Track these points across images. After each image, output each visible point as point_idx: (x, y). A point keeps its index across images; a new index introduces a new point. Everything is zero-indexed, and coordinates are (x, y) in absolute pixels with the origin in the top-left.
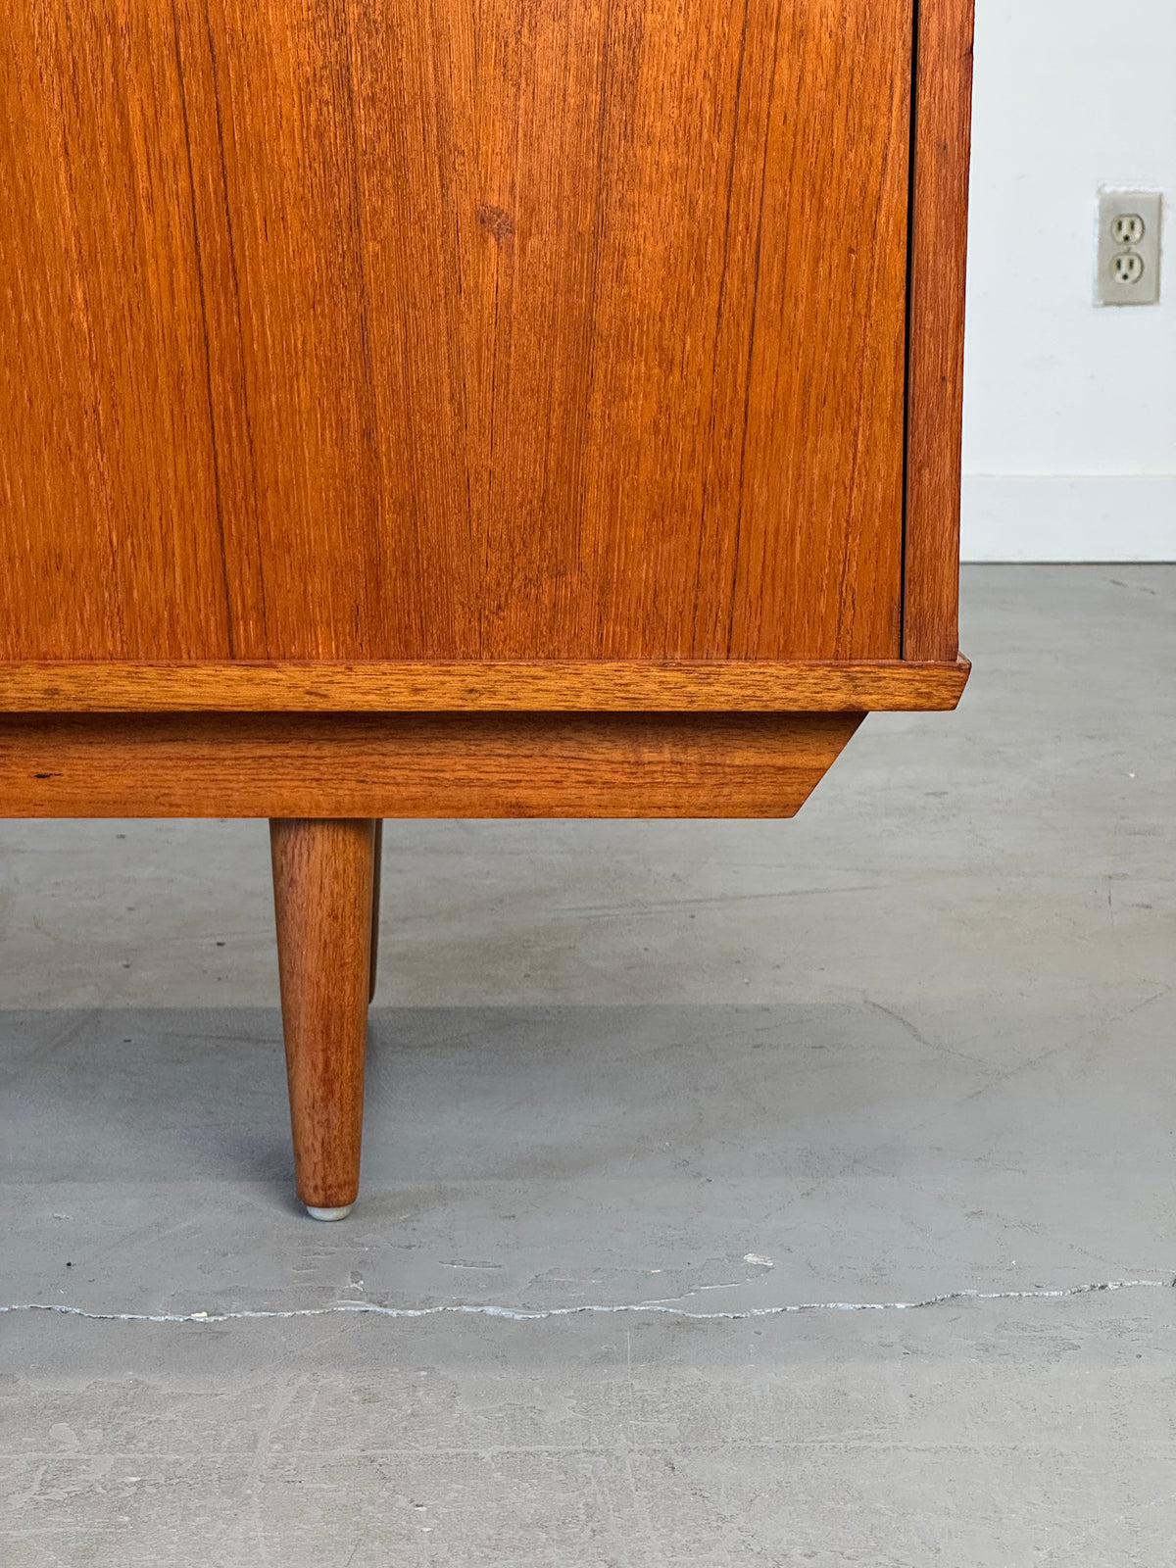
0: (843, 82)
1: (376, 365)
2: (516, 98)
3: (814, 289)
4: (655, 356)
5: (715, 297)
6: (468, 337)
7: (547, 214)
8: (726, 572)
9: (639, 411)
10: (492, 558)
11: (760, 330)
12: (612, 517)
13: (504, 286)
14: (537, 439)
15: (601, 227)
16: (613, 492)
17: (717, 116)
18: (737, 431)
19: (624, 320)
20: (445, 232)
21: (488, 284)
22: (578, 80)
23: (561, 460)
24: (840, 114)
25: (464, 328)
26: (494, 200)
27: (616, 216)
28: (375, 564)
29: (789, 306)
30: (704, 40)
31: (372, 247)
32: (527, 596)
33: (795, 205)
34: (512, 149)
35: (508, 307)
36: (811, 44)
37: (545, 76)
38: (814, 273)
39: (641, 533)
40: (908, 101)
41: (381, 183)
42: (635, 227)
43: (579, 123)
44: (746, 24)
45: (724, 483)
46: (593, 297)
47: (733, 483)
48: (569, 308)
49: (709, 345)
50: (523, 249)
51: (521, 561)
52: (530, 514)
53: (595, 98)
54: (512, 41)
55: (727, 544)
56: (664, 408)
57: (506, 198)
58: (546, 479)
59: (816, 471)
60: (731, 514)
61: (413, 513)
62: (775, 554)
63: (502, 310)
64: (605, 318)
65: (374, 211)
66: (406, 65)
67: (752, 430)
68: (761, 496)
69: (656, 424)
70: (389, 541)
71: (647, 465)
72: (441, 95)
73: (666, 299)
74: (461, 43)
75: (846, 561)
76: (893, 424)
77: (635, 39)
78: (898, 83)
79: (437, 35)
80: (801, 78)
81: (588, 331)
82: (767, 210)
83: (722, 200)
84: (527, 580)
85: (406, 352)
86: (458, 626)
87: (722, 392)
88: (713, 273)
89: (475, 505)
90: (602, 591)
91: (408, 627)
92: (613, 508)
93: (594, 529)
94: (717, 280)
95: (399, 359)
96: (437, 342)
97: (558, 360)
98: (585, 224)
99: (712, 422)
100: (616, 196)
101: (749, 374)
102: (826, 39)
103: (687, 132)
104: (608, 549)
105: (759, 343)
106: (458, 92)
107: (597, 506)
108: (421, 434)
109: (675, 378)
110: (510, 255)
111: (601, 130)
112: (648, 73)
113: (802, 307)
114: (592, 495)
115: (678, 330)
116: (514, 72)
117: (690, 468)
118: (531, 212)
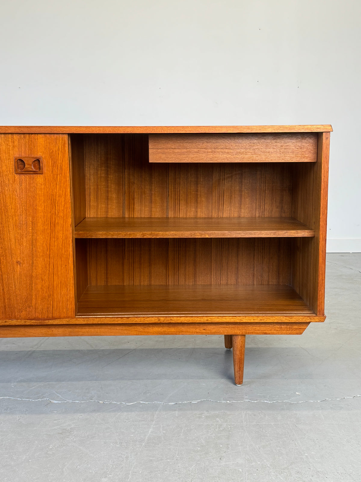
0: (63, 245)
1: (4, 281)
2: (21, 247)
3: (61, 270)
4: (41, 279)
5: (48, 272)
6: (16, 277)
7: (26, 261)
8: (51, 306)
9: (39, 286)
10: (21, 305)
11: (54, 275)
12: (36, 300)
13: (20, 270)
14: (26, 290)
15: (33, 263)
16: (36, 297)
17: (47, 249)
18: (52, 289)
19: (37, 275)
20: (12, 264)
21: (18, 270)
22: (29, 245)
23: (29, 293)
24: (63, 248)
25: (15, 276)
26: (18, 260)
27: (35, 262)
28: (5, 306)
29: (58, 273)
30: (45, 240)
31: (3, 266)
32: (25, 310)
33: (58, 260)
34: (20, 254)
35: (21, 273)
36: (59, 240)
37: (25, 244)
38: (61, 268)
39: (40, 301)
40: (72, 247)
41: (3, 258)
42: (37, 263)
43: (29, 250)
44: (50, 238)
45: (51, 295)
46: (32, 272)
47: (52, 295)
48: (29, 273)
49: (48, 278)
50: (23, 266)
51: (24, 306)
52: (25, 299)
53: (31, 247)
54: (20, 240)
55: (52, 303)
56: (42, 286)
57: (20, 259)
58: (27, 295)
59: (63, 293)
60: (52, 299)
61: (10, 300)
62: (58, 304)
63: (20, 273)
64: (34, 274)
65: (3, 262)
66: (6, 244)
67: (54, 288)
68: (56, 297)
69: (41, 288)
70: (7, 303)
71: (40, 293)
72: (11, 247)
73: (42, 272)
74: (13, 240)
75: (67, 305)
76: (73, 287)
77: (36, 240)
78: (71, 245)
79: (10, 240)
80: (58, 244)
81: (31, 276)
82: (54, 261)
83: (49, 259)
84: (25, 308)
85: (8, 279)
86: (16, 314)
87: (50, 283)
88: (48, 268)
89: (18, 299)
90: (35, 309)
91: (10, 314)
92: (36, 299)
93: (34, 301)
94: (48, 269)
95: (7, 280)
96: (12, 278)
97: (28, 280)
98: (31, 262)
99: (49, 287)
100: (34, 259)
101: (53, 282)
102: (61, 239)
103: (43, 251)
104: (36, 304)
105: (54, 278)
106: (13, 246)
107: (34, 298)
108: (10, 290)
109: (43, 282)
110: (21, 267)
111: (32, 251)
112: (38, 244)
113: (60, 273)
114: (33, 297)
115: (44, 276)
116: (20, 244)
117: (46, 293)
118: (23, 261)
